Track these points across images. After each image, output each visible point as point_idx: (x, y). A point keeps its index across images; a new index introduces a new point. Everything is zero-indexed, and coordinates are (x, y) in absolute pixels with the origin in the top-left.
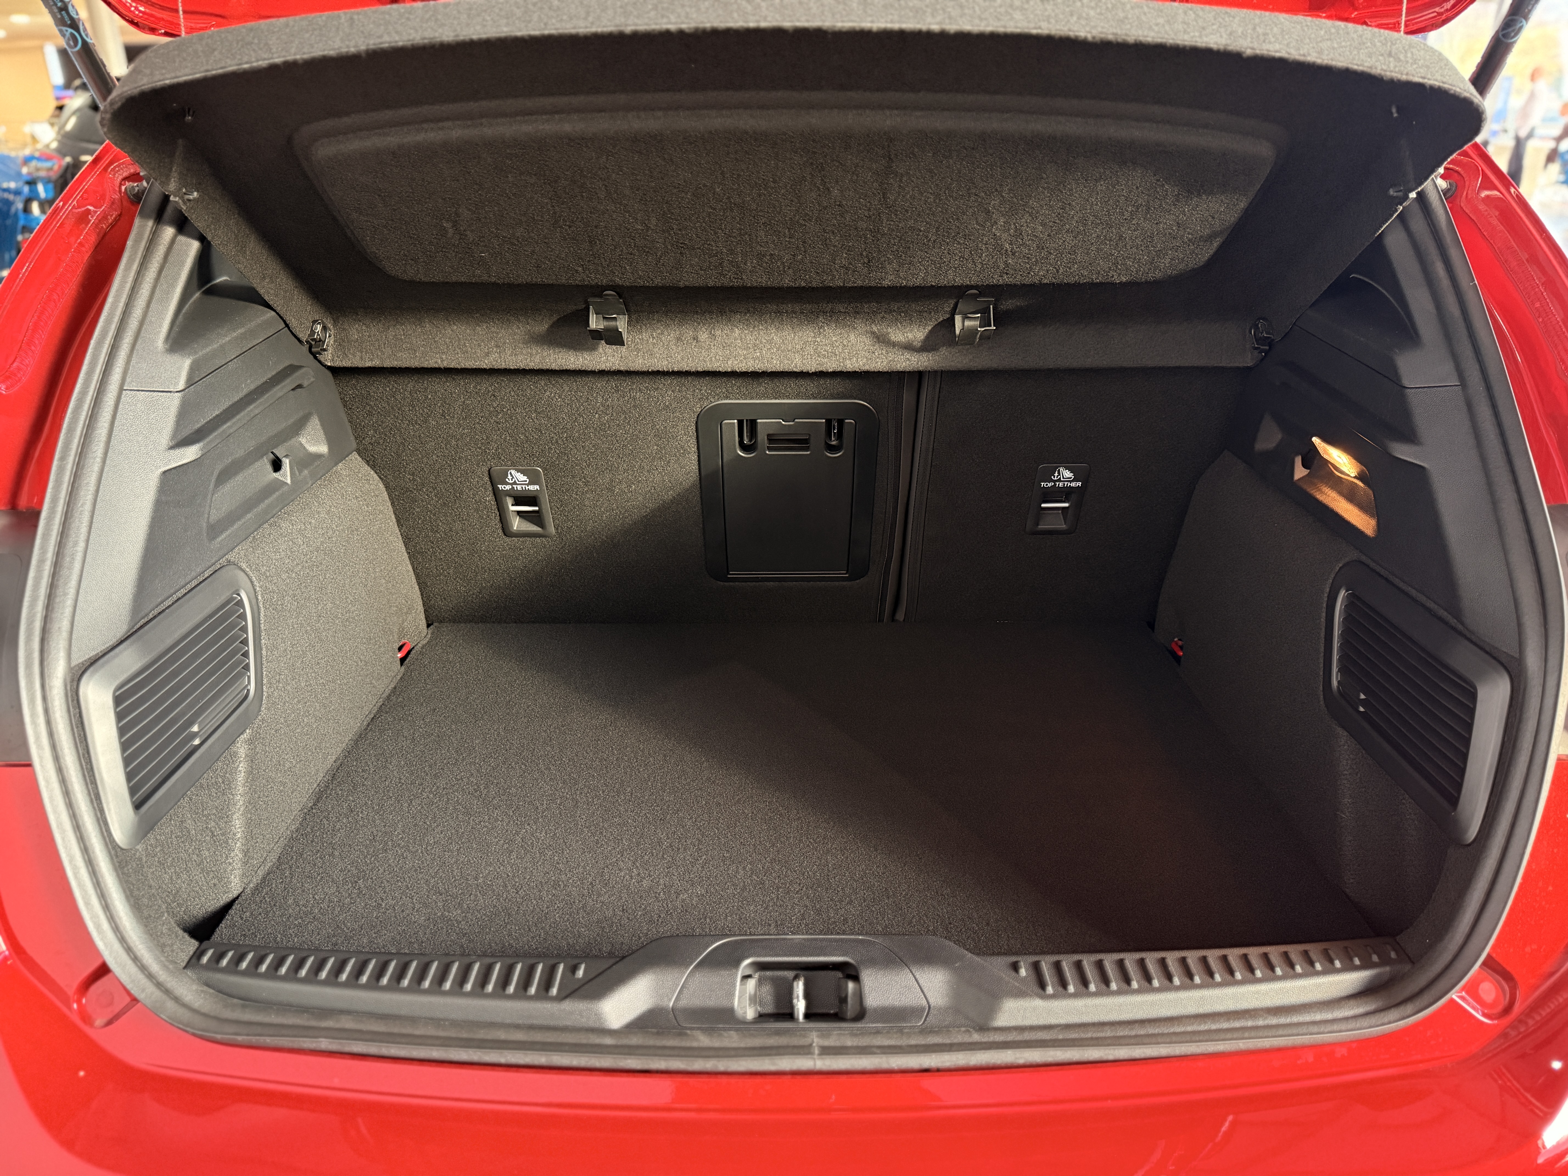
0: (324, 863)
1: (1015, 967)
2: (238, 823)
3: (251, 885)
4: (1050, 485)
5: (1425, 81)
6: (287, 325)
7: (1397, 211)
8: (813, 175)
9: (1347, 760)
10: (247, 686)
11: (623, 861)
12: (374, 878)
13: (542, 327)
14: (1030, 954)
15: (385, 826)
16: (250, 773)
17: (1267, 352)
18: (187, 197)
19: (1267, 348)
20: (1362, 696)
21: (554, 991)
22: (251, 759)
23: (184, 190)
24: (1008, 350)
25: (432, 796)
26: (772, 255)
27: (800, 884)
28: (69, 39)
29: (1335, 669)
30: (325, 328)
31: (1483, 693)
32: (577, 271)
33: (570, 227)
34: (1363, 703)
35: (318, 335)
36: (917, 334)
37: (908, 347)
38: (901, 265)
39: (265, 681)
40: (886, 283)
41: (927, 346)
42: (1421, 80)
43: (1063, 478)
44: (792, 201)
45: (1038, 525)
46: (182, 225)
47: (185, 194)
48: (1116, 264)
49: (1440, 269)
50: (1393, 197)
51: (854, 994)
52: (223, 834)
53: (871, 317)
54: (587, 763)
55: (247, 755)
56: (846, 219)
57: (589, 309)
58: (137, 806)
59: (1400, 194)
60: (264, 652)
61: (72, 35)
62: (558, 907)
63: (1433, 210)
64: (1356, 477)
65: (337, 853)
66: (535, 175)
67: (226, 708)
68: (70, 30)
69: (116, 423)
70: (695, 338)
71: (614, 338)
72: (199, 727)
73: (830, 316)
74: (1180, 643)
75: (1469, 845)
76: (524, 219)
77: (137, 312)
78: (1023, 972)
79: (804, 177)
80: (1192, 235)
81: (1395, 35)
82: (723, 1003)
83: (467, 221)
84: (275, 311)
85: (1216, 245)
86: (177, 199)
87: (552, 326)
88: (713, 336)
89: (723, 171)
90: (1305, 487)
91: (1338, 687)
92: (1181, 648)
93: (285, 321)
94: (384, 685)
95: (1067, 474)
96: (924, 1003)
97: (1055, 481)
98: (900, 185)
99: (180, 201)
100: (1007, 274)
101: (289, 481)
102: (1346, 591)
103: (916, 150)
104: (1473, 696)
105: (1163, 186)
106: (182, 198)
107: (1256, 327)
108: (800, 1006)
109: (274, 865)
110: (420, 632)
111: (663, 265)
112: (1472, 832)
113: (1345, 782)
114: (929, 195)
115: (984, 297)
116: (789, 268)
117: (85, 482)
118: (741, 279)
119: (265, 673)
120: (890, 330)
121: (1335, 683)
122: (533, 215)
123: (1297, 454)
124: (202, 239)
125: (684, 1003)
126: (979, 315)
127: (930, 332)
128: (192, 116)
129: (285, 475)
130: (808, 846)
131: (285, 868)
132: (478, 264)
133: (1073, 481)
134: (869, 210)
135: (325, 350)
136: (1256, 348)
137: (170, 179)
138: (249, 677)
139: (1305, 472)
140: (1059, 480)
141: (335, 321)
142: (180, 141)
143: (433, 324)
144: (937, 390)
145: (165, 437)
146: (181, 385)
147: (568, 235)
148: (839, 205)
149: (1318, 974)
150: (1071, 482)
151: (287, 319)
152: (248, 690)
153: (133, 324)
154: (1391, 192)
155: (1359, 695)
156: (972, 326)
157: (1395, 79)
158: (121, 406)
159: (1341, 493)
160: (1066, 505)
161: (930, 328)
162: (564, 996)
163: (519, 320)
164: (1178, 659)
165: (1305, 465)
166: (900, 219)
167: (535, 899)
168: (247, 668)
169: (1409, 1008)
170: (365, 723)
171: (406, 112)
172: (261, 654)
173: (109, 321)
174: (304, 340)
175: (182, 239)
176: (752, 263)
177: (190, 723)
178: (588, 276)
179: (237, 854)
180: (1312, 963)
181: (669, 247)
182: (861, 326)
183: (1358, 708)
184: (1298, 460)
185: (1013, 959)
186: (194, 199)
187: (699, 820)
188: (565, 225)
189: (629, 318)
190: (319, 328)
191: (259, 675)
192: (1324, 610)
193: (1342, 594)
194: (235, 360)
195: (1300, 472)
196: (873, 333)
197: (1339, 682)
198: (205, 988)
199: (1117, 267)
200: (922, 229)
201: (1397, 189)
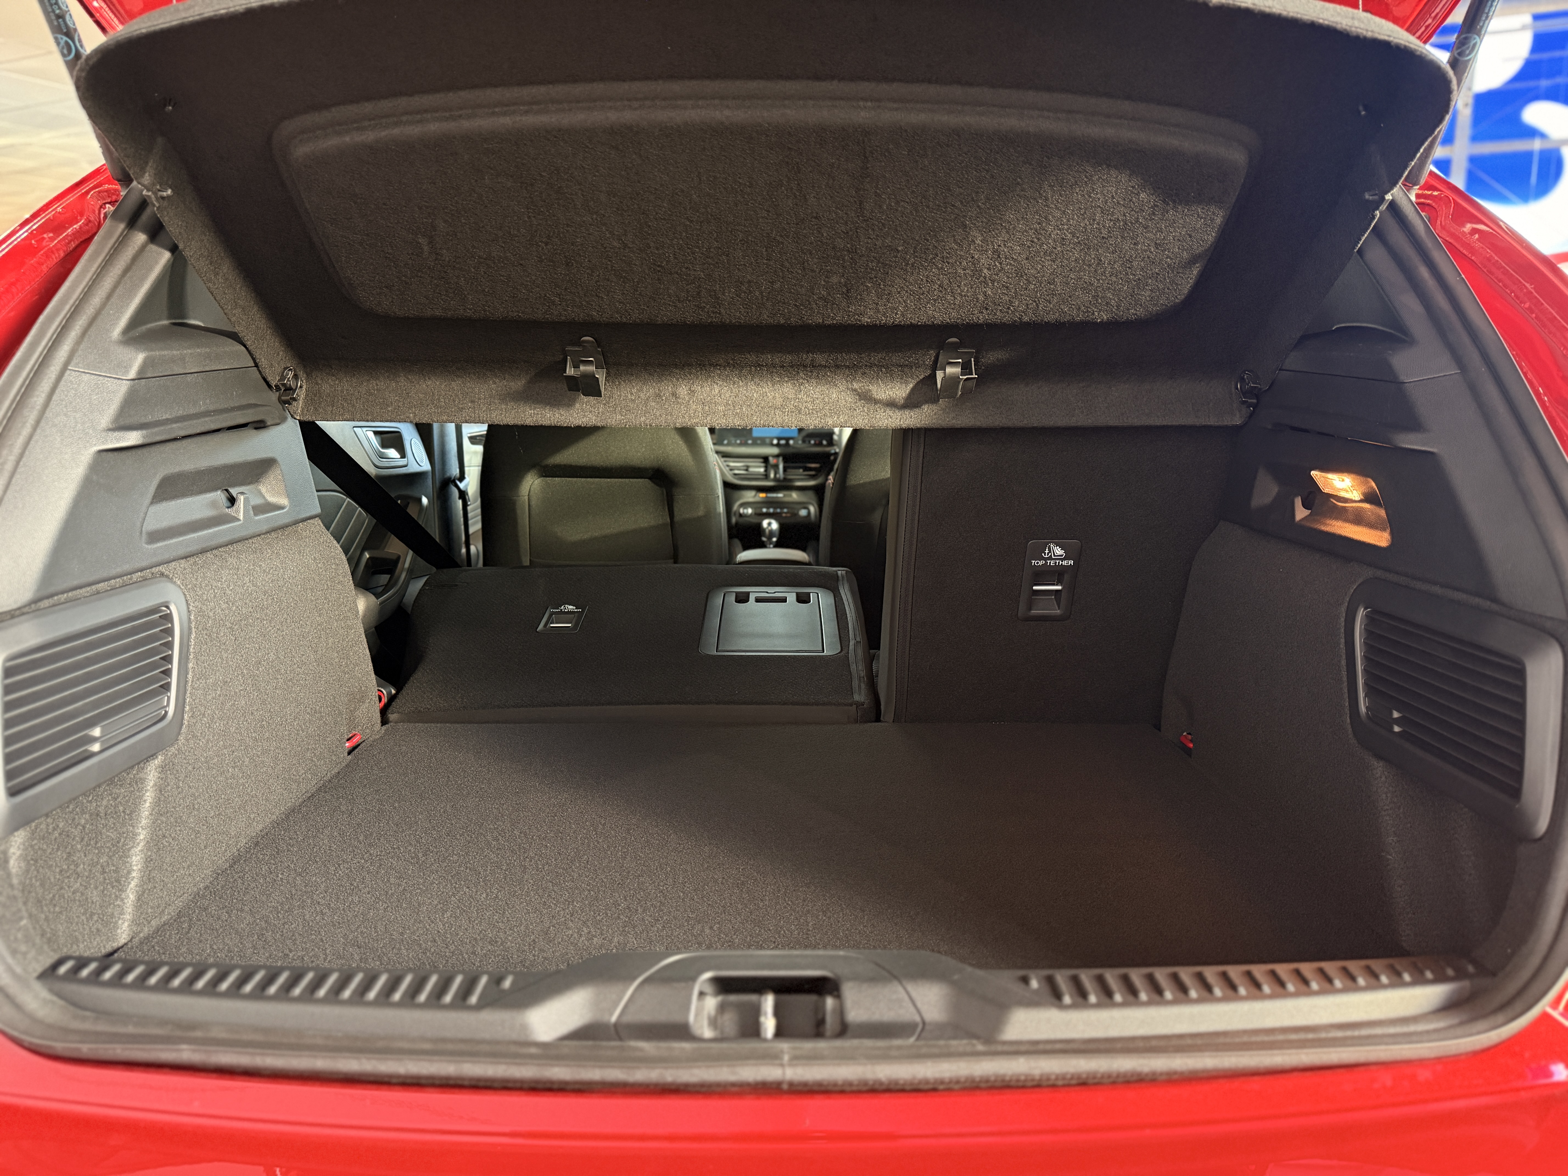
0: (230, 916)
1: (1025, 980)
2: (136, 860)
3: (141, 935)
4: (1041, 563)
5: (1391, 39)
6: (256, 365)
7: (1374, 218)
8: (789, 178)
9: (1386, 793)
10: (165, 707)
11: (572, 921)
12: (285, 931)
13: (518, 384)
14: (1043, 968)
15: (305, 886)
16: (157, 802)
17: (1255, 406)
18: (160, 193)
19: (1255, 401)
20: (1396, 715)
21: (473, 999)
22: (160, 789)
23: (158, 187)
24: (991, 408)
25: (363, 861)
26: (749, 282)
27: (774, 942)
28: (63, 48)
29: (1361, 694)
30: (296, 377)
31: (1532, 669)
32: (553, 302)
33: (546, 244)
34: (1397, 721)
35: (288, 380)
36: (899, 390)
37: (891, 404)
38: (880, 297)
39: (187, 708)
40: (866, 320)
41: (910, 403)
42: (1386, 38)
43: (1054, 555)
44: (768, 211)
45: (1030, 609)
46: (156, 232)
47: (159, 191)
48: (1095, 297)
49: (1424, 272)
50: (1368, 201)
51: (834, 1010)
52: (116, 871)
53: (853, 370)
54: (541, 835)
55: (155, 785)
56: (823, 235)
57: (567, 358)
58: (13, 792)
59: (1376, 197)
60: (190, 676)
61: (67, 43)
62: (492, 961)
63: (1410, 222)
64: (1361, 501)
65: (246, 908)
66: (512, 176)
67: (137, 722)
68: (65, 38)
69: (55, 397)
70: (674, 394)
71: (590, 387)
72: (102, 732)
73: (811, 372)
74: (1190, 737)
75: (1541, 839)
76: (500, 233)
77: (96, 300)
78: (1034, 984)
79: (780, 180)
80: (1171, 259)
81: (1355, 11)
82: (675, 1017)
83: (443, 236)
84: (245, 346)
85: (1195, 271)
86: (150, 193)
87: (529, 382)
88: (692, 392)
89: (699, 173)
90: (1308, 524)
91: (1367, 714)
92: (1191, 741)
93: (254, 360)
94: (327, 769)
95: (1059, 551)
96: (917, 1019)
97: (1045, 559)
98: (876, 192)
99: (153, 196)
100: (987, 309)
101: (241, 518)
102: (1365, 609)
103: (891, 146)
104: (1521, 673)
105: (1138, 194)
106: (155, 193)
107: (1242, 380)
108: (769, 1024)
109: (172, 918)
110: (373, 725)
111: (640, 294)
112: (1542, 825)
113: (1388, 818)
114: (906, 205)
115: (965, 347)
116: (767, 300)
117: (10, 443)
118: (720, 314)
119: (188, 699)
120: (871, 387)
121: (1363, 709)
122: (510, 228)
123: (1296, 495)
124: (174, 249)
125: (629, 1018)
126: (960, 360)
127: (913, 390)
128: (173, 107)
129: (238, 511)
130: (785, 907)
131: (184, 921)
132: (454, 292)
133: (1065, 559)
134: (846, 224)
135: (295, 399)
136: (1244, 403)
137: (145, 172)
138: (169, 698)
139: (1307, 512)
140: (1050, 558)
141: (309, 375)
142: (160, 140)
143: (408, 379)
144: (921, 454)
145: (106, 419)
146: (132, 374)
147: (545, 254)
148: (816, 218)
149: (1384, 987)
150: (1062, 560)
151: (257, 355)
152: (166, 712)
153: (89, 310)
154: (1367, 196)
155: (1391, 714)
156: (954, 374)
157: (1361, 37)
158: (62, 383)
159: (1347, 520)
160: (1059, 588)
161: (911, 386)
162: (485, 1003)
163: (496, 376)
164: (1188, 752)
165: (1306, 506)
166: (877, 236)
167: (467, 953)
168: (166, 687)
169: (1500, 1018)
170: (300, 800)
171: (386, 105)
172: (187, 677)
173: (63, 302)
174: (273, 384)
175: (153, 247)
176: (730, 292)
177: (91, 723)
178: (565, 310)
179: (130, 896)
180: (1376, 976)
181: (647, 271)
182: (842, 385)
183: (1392, 728)
184: (1298, 502)
185: (1022, 973)
186: (168, 197)
187: (662, 884)
188: (541, 242)
189: (607, 373)
190: (291, 375)
191: (181, 699)
192: (1343, 635)
193: (1361, 613)
194: (196, 375)
195: (1301, 513)
196: (855, 390)
197: (1367, 708)
198: (55, 998)
199: (1097, 300)
200: (900, 249)
201: (1371, 193)
